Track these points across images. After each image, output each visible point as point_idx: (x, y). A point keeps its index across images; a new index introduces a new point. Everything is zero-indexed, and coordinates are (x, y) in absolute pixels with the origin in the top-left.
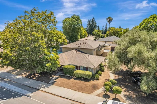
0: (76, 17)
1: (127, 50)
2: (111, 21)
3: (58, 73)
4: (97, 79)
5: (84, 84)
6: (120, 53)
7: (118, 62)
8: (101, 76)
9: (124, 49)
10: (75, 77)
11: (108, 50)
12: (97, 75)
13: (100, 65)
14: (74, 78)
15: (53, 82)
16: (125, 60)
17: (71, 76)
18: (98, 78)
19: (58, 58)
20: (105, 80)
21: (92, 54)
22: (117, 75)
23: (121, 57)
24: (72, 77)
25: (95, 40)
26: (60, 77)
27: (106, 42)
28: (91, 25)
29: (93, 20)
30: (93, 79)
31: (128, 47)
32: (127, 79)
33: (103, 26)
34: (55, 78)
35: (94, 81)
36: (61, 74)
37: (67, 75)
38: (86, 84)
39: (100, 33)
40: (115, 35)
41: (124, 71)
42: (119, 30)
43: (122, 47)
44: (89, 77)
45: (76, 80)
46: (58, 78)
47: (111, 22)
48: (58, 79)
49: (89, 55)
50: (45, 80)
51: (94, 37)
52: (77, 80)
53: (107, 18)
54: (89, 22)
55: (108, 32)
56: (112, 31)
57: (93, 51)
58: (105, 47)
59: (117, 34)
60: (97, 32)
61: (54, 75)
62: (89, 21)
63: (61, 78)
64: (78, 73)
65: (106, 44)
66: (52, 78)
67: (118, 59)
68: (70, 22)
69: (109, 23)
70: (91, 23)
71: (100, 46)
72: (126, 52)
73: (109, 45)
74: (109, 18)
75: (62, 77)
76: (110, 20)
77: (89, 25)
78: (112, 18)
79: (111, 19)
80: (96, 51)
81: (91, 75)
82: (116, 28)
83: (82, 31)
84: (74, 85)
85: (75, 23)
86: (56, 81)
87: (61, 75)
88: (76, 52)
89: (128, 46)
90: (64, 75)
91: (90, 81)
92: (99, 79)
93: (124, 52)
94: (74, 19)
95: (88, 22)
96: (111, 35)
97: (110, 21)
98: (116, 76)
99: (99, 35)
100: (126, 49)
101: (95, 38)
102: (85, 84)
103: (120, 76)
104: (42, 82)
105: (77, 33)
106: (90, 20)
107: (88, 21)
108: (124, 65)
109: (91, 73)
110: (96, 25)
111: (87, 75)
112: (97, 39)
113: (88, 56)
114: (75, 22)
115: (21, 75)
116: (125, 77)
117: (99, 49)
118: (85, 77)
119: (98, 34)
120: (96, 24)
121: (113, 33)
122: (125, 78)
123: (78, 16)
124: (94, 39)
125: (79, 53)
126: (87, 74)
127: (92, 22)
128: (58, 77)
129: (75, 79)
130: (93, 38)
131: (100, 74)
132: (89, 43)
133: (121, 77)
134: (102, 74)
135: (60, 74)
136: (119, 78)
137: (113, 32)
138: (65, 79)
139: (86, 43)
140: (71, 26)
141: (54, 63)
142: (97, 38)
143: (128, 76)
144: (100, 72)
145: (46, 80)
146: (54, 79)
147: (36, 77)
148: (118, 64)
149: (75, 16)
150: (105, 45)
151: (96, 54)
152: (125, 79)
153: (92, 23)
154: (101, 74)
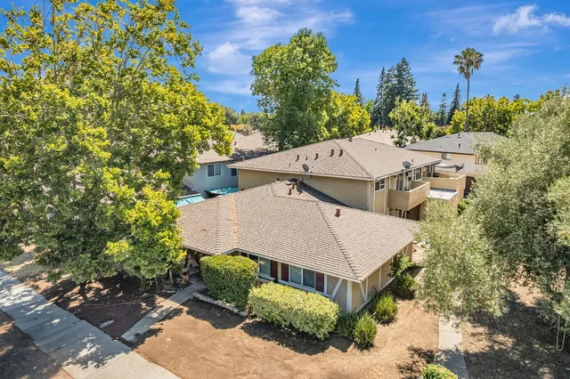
0: (308, 39)
1: (551, 196)
2: (477, 67)
3: (188, 284)
4: (366, 345)
5: (287, 367)
6: (504, 210)
7: (489, 262)
8: (392, 325)
9: (531, 185)
10: (255, 316)
11: (448, 190)
12: (365, 322)
13: (396, 262)
14: (248, 321)
15: (141, 331)
16: (535, 255)
17: (236, 311)
18: (372, 338)
19: (174, 218)
20: (407, 354)
21: (363, 207)
22: (481, 330)
23: (507, 234)
24: (242, 313)
25: (399, 144)
26: (186, 309)
27: (449, 156)
28: (391, 90)
29: (401, 69)
30: (345, 338)
31: (559, 176)
32: (541, 364)
33: (444, 95)
34: (163, 311)
35: (344, 350)
36: (199, 296)
37: (219, 303)
38: (296, 368)
39: (421, 117)
40: (489, 127)
41: (522, 305)
42: (511, 106)
43: (518, 176)
44: (319, 327)
45: (252, 334)
46: (178, 312)
47: (475, 71)
48: (170, 318)
49: (344, 210)
50: (110, 319)
51: (394, 132)
52: (260, 336)
53: (457, 57)
54: (385, 79)
55: (458, 116)
56: (478, 110)
57: (369, 190)
58: (436, 175)
59: (499, 122)
60: (409, 114)
61: (167, 296)
62: (386, 72)
63: (188, 313)
64: (264, 301)
65: (441, 165)
66: (148, 312)
67: (485, 245)
68: (282, 60)
69: (467, 76)
70: (395, 81)
71: (407, 167)
72: (545, 205)
73: (458, 168)
74: (467, 53)
75: (196, 309)
76: (470, 63)
77: (387, 87)
78: (481, 55)
79: (473, 58)
80: (390, 192)
81: (333, 318)
82: (497, 99)
83: (335, 104)
84: (231, 365)
85: (303, 65)
86: (159, 330)
87: (197, 300)
88: (290, 194)
89: (557, 169)
90: (209, 300)
91: (323, 349)
92: (376, 342)
93: (530, 204)
94: (298, 49)
95: (382, 78)
96: (472, 125)
97: (471, 67)
98: (473, 335)
99: (419, 127)
100: (544, 189)
101: (401, 138)
102: (291, 369)
103: (501, 338)
104: (97, 326)
105: (315, 110)
106: (389, 69)
107: (383, 73)
108: (523, 279)
109: (335, 306)
110: (414, 89)
111: (308, 319)
112: (407, 143)
113: (338, 215)
114: (303, 60)
115: (32, 283)
116: (531, 344)
117: (406, 183)
118: (297, 325)
119: (412, 119)
120: (412, 84)
121: (484, 120)
122: (530, 353)
123: (319, 35)
124: (396, 143)
125: (305, 195)
126: (311, 314)
127: (396, 76)
128: (176, 305)
129: (254, 330)
130: (393, 137)
131: (385, 313)
132: (354, 156)
133: (506, 341)
134: (399, 315)
135: (194, 294)
136: (492, 347)
137: (484, 113)
138: (204, 325)
139: (341, 155)
140: (285, 77)
141: (148, 239)
142: (410, 138)
143: (552, 343)
144: (387, 303)
145: (115, 319)
146: (155, 315)
147: (85, 298)
148: (485, 275)
149: (306, 36)
150: (437, 169)
151: (389, 205)
152: (533, 359)
153: (399, 81)
154: (395, 311)
